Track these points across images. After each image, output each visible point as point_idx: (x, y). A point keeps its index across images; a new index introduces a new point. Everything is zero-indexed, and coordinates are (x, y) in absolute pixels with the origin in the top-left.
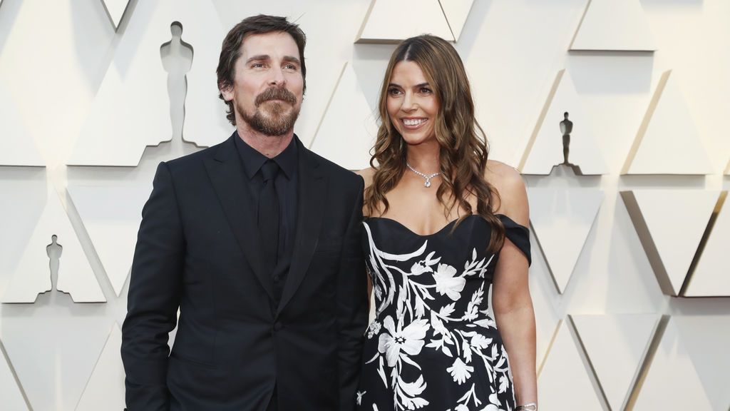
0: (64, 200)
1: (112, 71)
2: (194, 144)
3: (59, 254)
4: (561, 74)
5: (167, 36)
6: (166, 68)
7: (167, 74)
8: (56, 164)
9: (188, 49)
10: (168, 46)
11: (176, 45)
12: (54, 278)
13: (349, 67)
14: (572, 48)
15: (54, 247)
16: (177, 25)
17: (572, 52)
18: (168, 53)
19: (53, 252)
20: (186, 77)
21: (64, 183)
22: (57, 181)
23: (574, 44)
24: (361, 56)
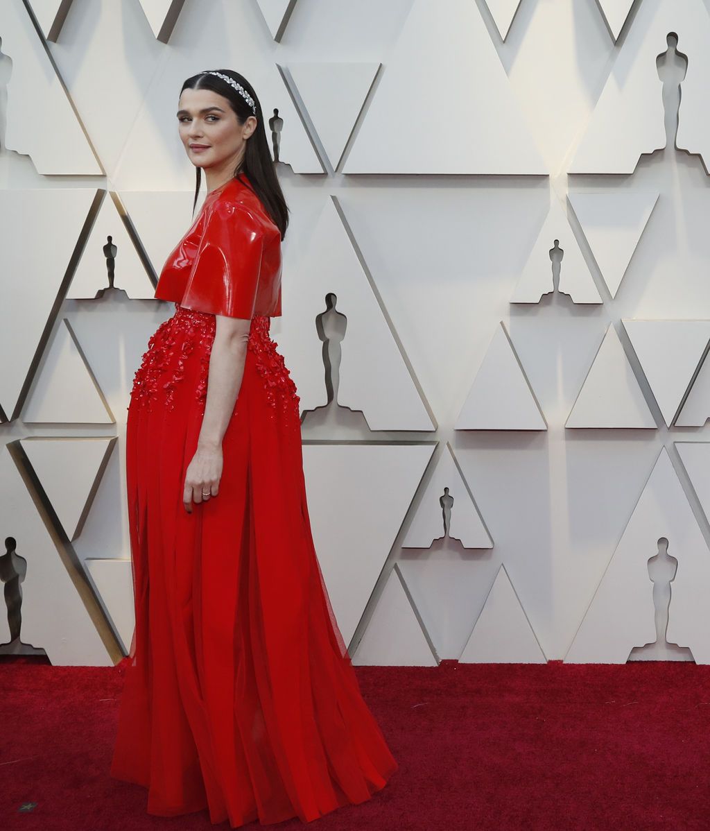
0: (565, 206)
1: (611, 81)
2: (687, 151)
3: (560, 258)
5: (664, 47)
7: (662, 83)
10: (662, 57)
15: (556, 252)
16: (673, 37)
20: (680, 86)
21: (566, 191)
22: (559, 189)
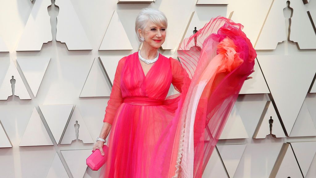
0: (16, 63)
1: (31, 16)
2: (60, 42)
3: (15, 83)
4: (193, 13)
5: (50, 4)
6: (49, 15)
7: (50, 17)
8: (13, 51)
9: (58, 8)
10: (50, 7)
11: (53, 6)
12: (13, 91)
13: (116, 12)
14: (197, 4)
15: (13, 80)
17: (197, 5)
18: (50, 10)
19: (13, 82)
20: (57, 18)
21: (15, 58)
22: (13, 57)
23: (198, 2)
24: (120, 8)
